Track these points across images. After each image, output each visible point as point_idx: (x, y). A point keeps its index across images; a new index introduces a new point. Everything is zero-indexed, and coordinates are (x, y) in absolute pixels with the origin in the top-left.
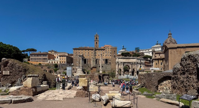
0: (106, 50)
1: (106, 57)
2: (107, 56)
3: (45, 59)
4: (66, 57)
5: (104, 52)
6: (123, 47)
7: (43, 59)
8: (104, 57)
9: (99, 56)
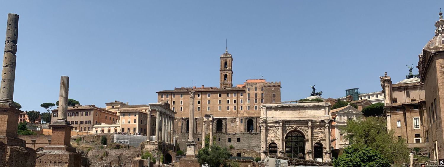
0: (247, 92)
1: (248, 113)
2: (252, 109)
3: (86, 122)
4: (137, 116)
5: (242, 98)
6: (314, 89)
7: (81, 122)
8: (242, 111)
9: (229, 111)
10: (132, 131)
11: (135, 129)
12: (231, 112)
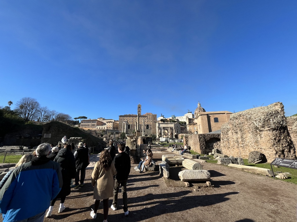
4: (112, 123)
8: (145, 122)
10: (110, 128)
11: (111, 128)
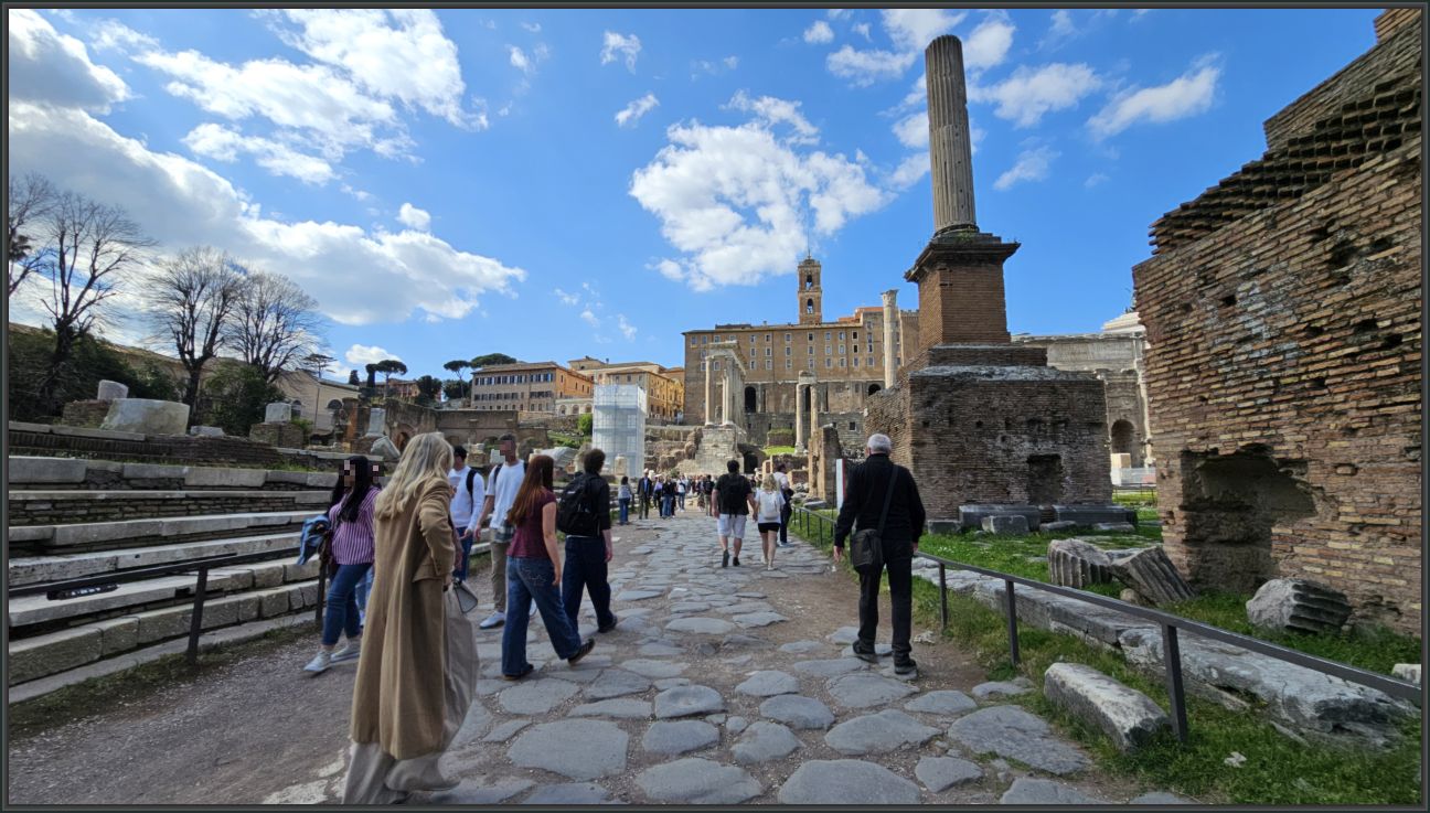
1: (870, 372)
3: (540, 394)
5: (855, 342)
7: (532, 394)
9: (831, 367)
12: (835, 372)
